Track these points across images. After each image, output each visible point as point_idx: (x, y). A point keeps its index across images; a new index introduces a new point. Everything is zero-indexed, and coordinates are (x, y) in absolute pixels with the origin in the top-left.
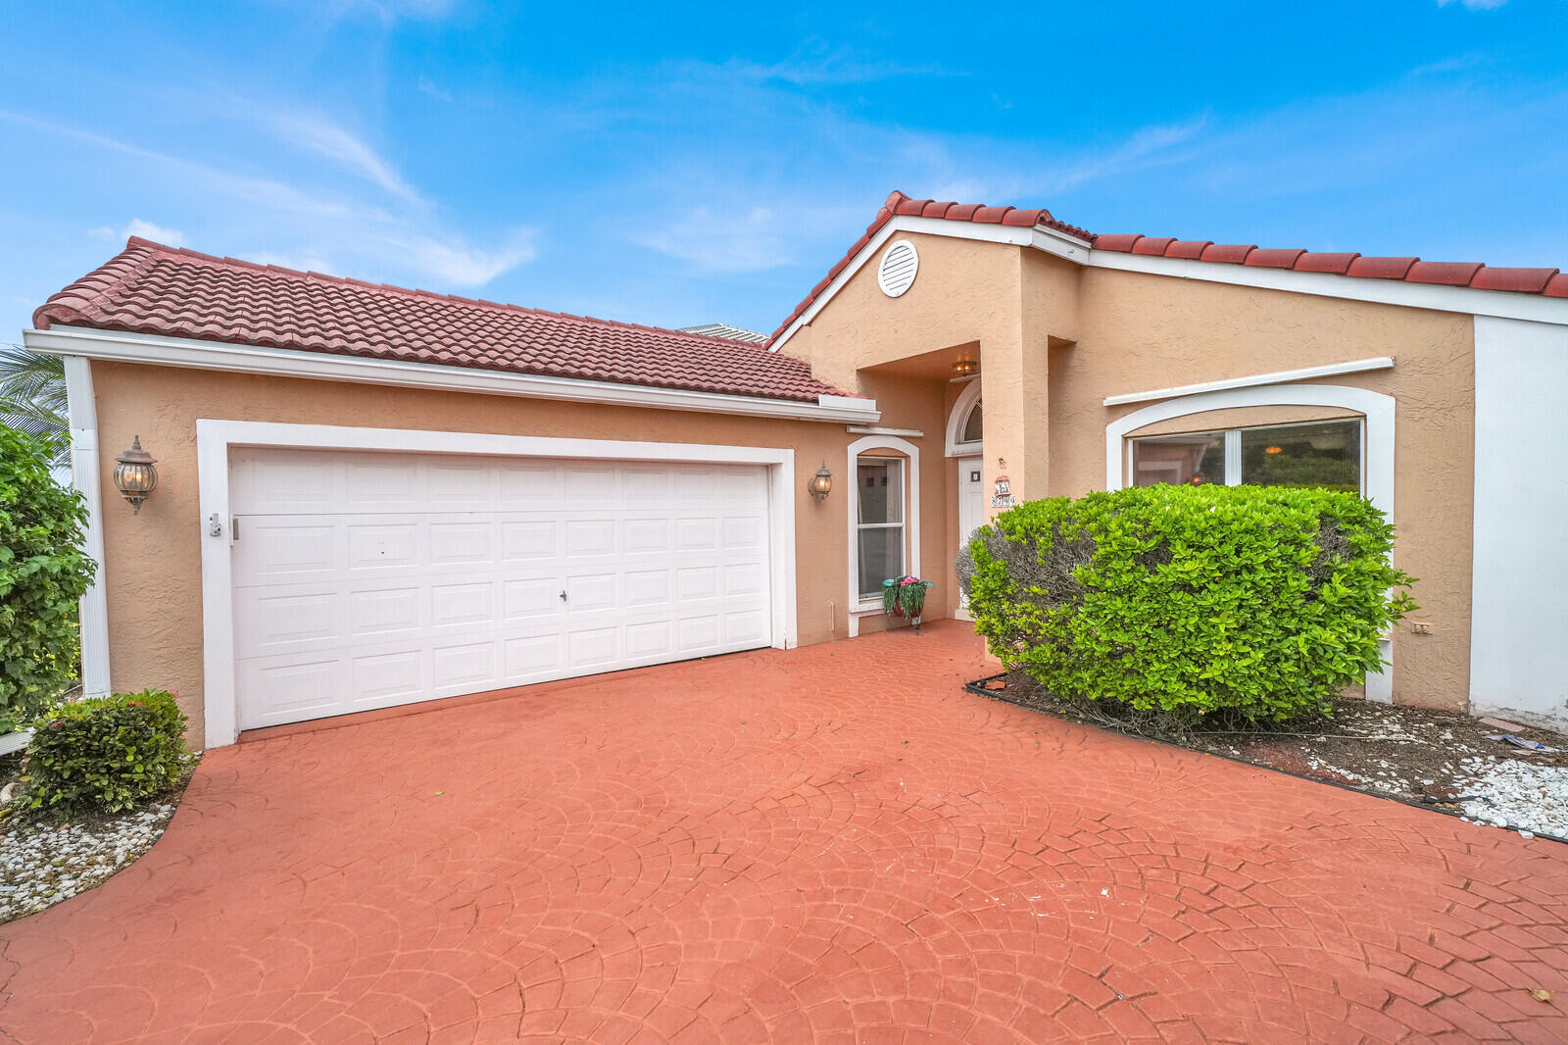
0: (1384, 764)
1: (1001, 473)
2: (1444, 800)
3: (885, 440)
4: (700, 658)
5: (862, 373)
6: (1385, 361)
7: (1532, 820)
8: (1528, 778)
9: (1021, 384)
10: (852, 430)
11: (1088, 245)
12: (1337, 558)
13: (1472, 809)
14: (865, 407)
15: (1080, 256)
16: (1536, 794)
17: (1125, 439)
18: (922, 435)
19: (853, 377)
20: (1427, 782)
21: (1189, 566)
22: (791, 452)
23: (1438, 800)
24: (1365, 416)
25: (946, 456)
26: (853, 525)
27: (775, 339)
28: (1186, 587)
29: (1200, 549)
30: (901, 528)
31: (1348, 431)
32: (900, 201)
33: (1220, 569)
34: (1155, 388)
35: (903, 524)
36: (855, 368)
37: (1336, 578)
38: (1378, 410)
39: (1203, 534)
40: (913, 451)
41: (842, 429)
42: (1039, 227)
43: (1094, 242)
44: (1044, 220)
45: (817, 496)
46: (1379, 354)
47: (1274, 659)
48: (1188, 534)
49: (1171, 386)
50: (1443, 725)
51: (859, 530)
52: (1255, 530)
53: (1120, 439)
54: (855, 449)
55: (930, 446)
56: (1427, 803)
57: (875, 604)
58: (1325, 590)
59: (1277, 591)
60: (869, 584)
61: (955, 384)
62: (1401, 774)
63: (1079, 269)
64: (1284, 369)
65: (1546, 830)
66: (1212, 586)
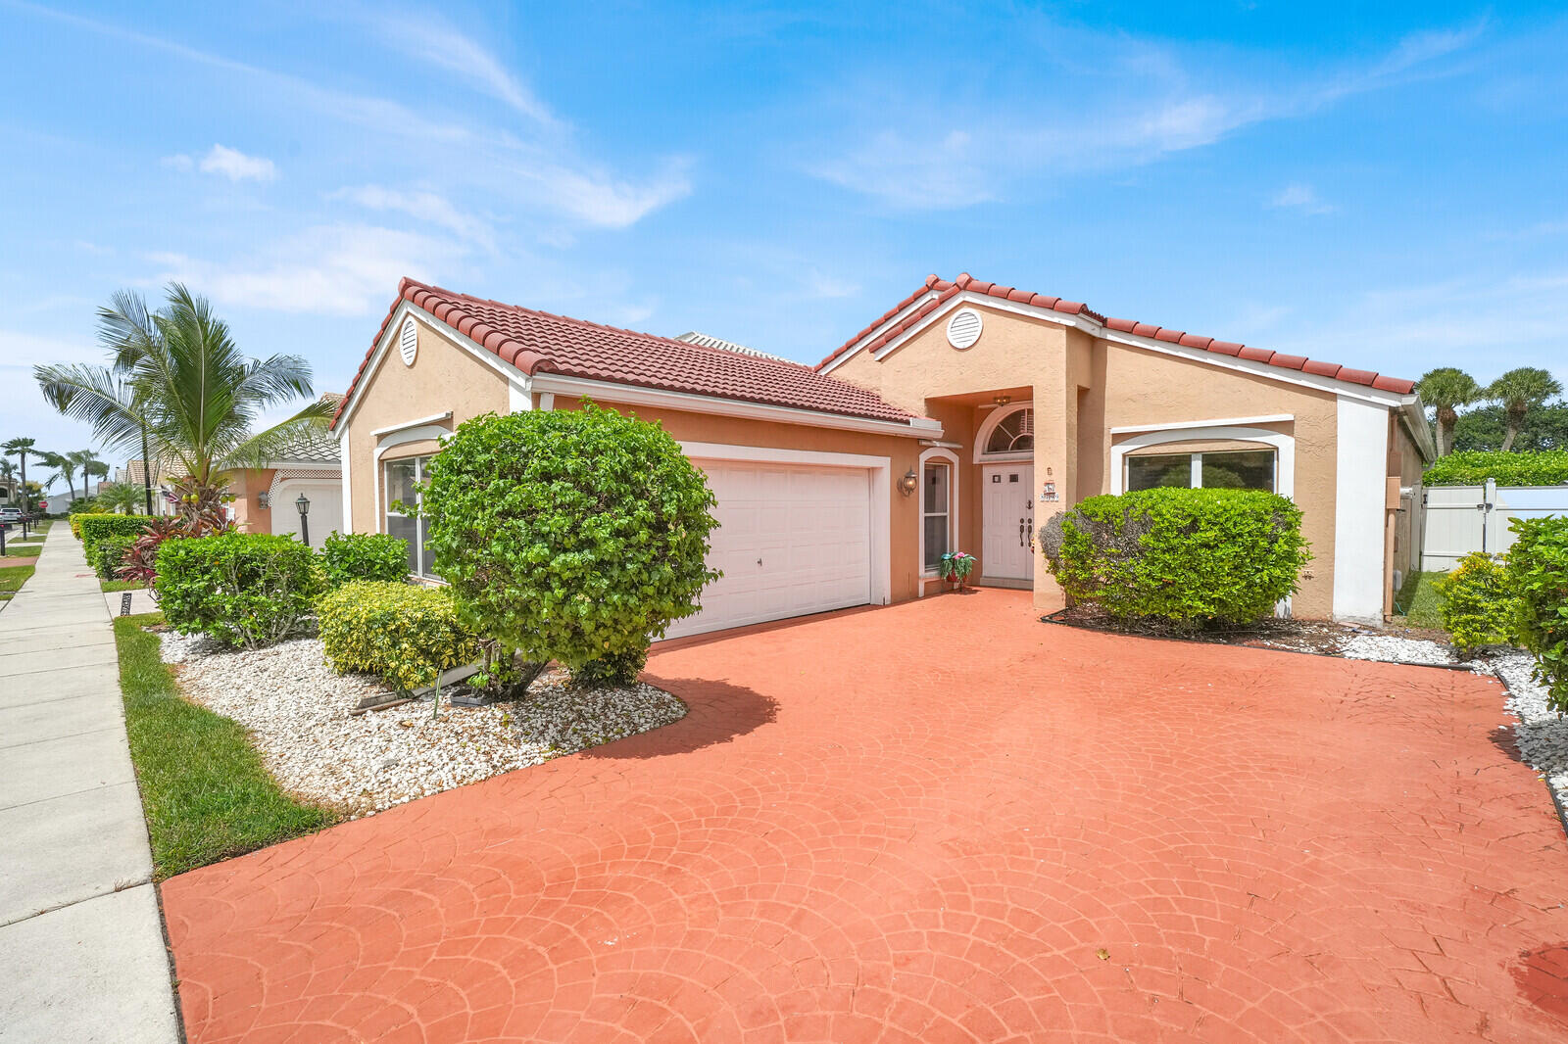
0: (1302, 641)
1: (1048, 478)
2: (1334, 653)
3: (940, 451)
4: (831, 611)
5: (928, 401)
6: (1290, 417)
7: (1374, 656)
8: (1370, 641)
9: (1065, 418)
10: (924, 443)
11: (1101, 324)
12: (1280, 530)
13: (1348, 654)
14: (932, 427)
15: (1096, 333)
16: (1374, 647)
17: (1124, 456)
18: (961, 447)
19: (922, 404)
20: (1325, 647)
21: (1208, 534)
22: (889, 459)
23: (1332, 652)
24: (1277, 448)
25: (974, 463)
26: (922, 515)
27: (825, 364)
28: (1206, 546)
29: (1215, 524)
30: (946, 517)
31: (1269, 456)
32: (969, 281)
33: (1225, 536)
34: (1145, 424)
35: (948, 514)
36: (923, 397)
37: (1281, 541)
38: (1285, 444)
39: (1216, 516)
40: (955, 459)
41: (917, 443)
42: (1081, 315)
43: (1104, 321)
44: (1084, 310)
45: (902, 490)
46: (1285, 412)
47: (1250, 586)
48: (1208, 517)
49: (1157, 423)
50: (1323, 626)
51: (926, 518)
52: (1243, 514)
53: (1121, 457)
54: (924, 457)
55: (966, 454)
56: (1327, 654)
57: (933, 575)
58: (1276, 547)
59: (1253, 547)
60: (930, 560)
61: (981, 409)
62: (1311, 644)
63: (1092, 339)
64: (1230, 417)
65: (1381, 659)
66: (1220, 545)
